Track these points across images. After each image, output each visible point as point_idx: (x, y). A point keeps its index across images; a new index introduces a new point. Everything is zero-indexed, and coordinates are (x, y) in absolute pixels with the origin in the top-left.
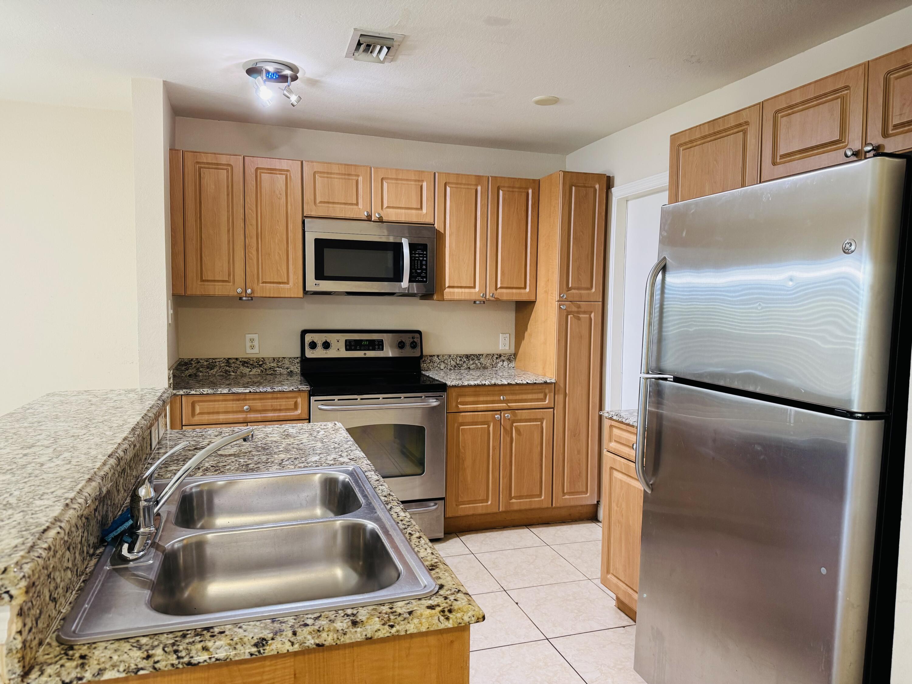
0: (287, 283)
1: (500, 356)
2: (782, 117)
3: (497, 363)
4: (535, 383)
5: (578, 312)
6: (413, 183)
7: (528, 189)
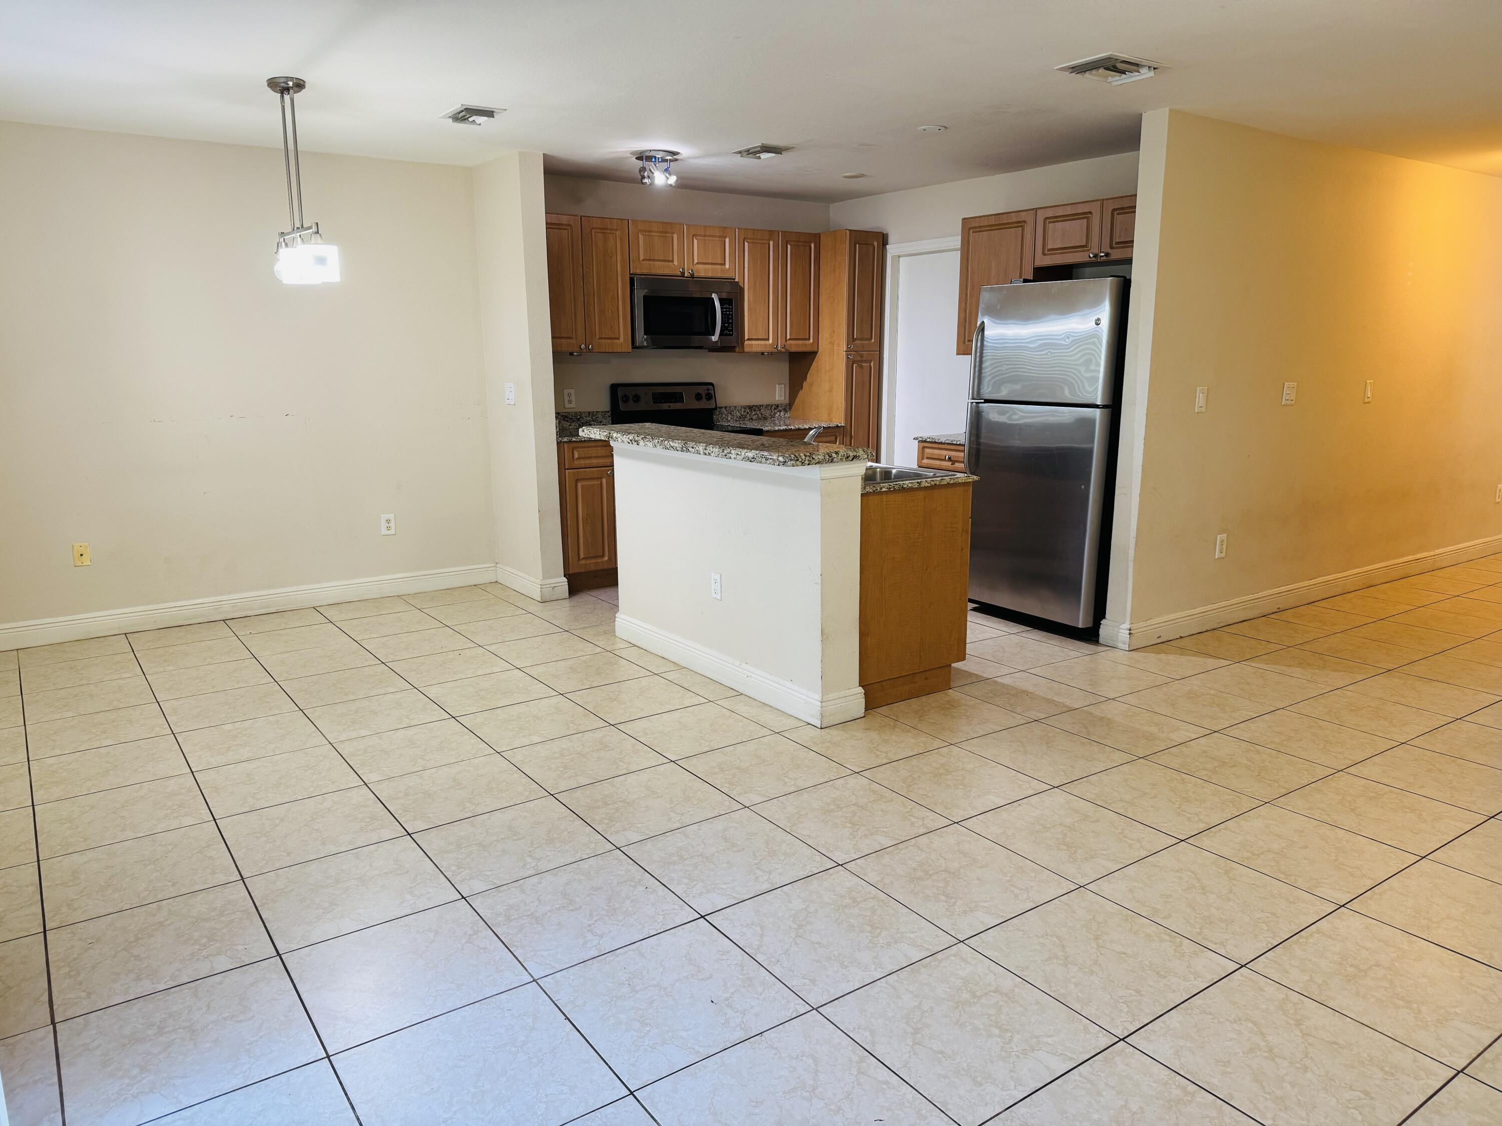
0: (618, 339)
1: (778, 406)
2: (1050, 223)
3: (775, 414)
4: (829, 427)
5: (861, 361)
6: (717, 239)
7: (810, 243)
